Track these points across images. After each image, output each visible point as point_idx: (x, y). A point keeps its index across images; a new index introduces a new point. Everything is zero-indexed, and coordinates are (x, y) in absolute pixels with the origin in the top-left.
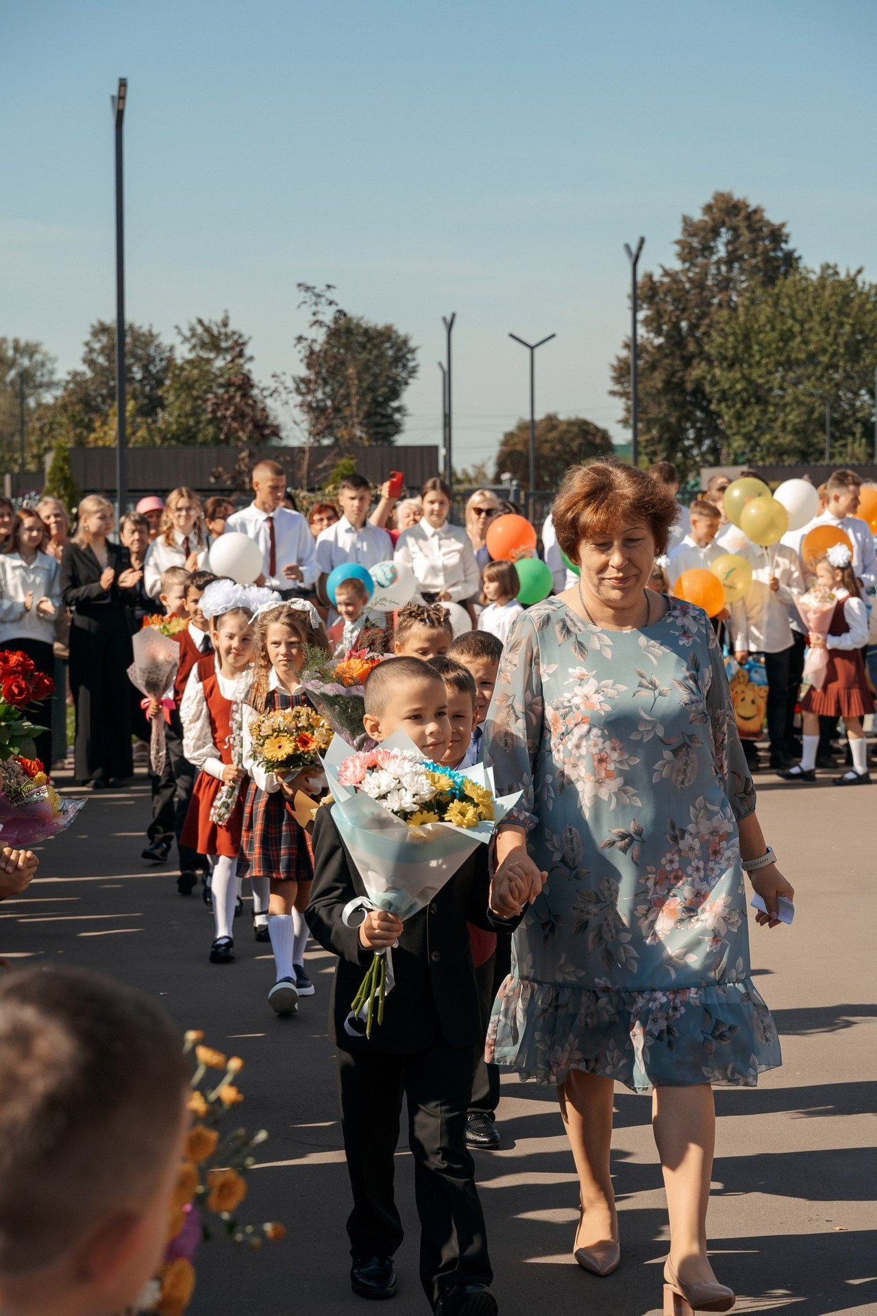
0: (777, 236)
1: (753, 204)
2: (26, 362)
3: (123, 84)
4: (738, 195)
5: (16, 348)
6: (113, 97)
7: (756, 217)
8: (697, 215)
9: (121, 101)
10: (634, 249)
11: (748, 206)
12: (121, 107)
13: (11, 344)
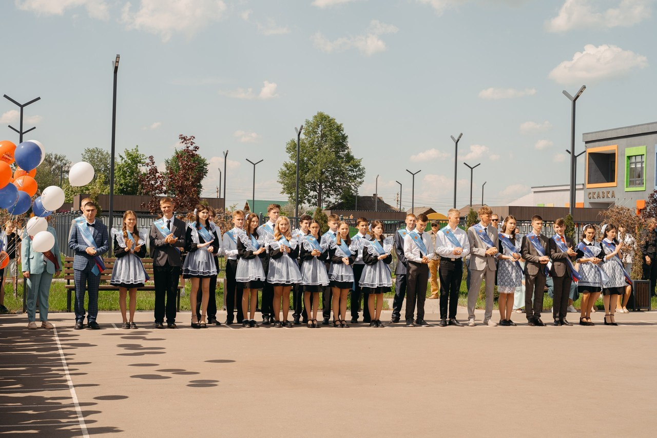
0: (339, 129)
1: (331, 116)
2: (59, 163)
3: (118, 57)
4: (326, 113)
5: (55, 158)
6: (113, 62)
7: (332, 122)
8: (311, 119)
9: (117, 63)
10: (299, 130)
11: (329, 117)
12: (117, 65)
13: (54, 156)
